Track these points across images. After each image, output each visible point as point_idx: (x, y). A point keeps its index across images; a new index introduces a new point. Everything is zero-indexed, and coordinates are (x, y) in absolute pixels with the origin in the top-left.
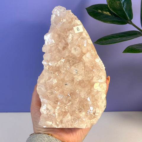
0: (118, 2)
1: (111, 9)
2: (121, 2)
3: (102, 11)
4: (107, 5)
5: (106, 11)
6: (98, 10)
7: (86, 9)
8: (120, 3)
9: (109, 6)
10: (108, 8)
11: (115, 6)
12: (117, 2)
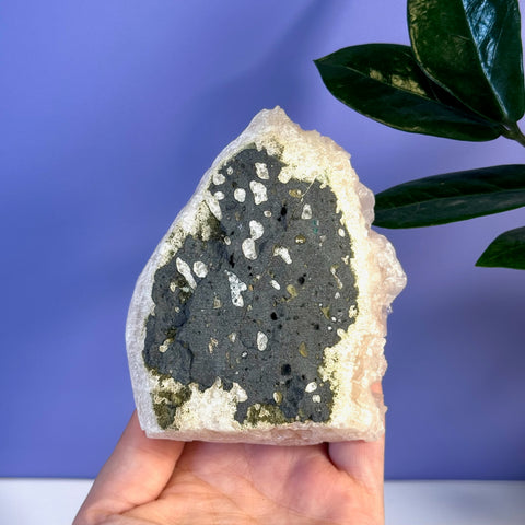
0: (459, 40)
1: (427, 71)
2: (475, 39)
3: (384, 76)
4: (408, 50)
5: (405, 77)
6: (368, 73)
7: (317, 62)
8: (470, 45)
9: (418, 58)
10: (413, 63)
11: (447, 58)
12: (456, 40)
